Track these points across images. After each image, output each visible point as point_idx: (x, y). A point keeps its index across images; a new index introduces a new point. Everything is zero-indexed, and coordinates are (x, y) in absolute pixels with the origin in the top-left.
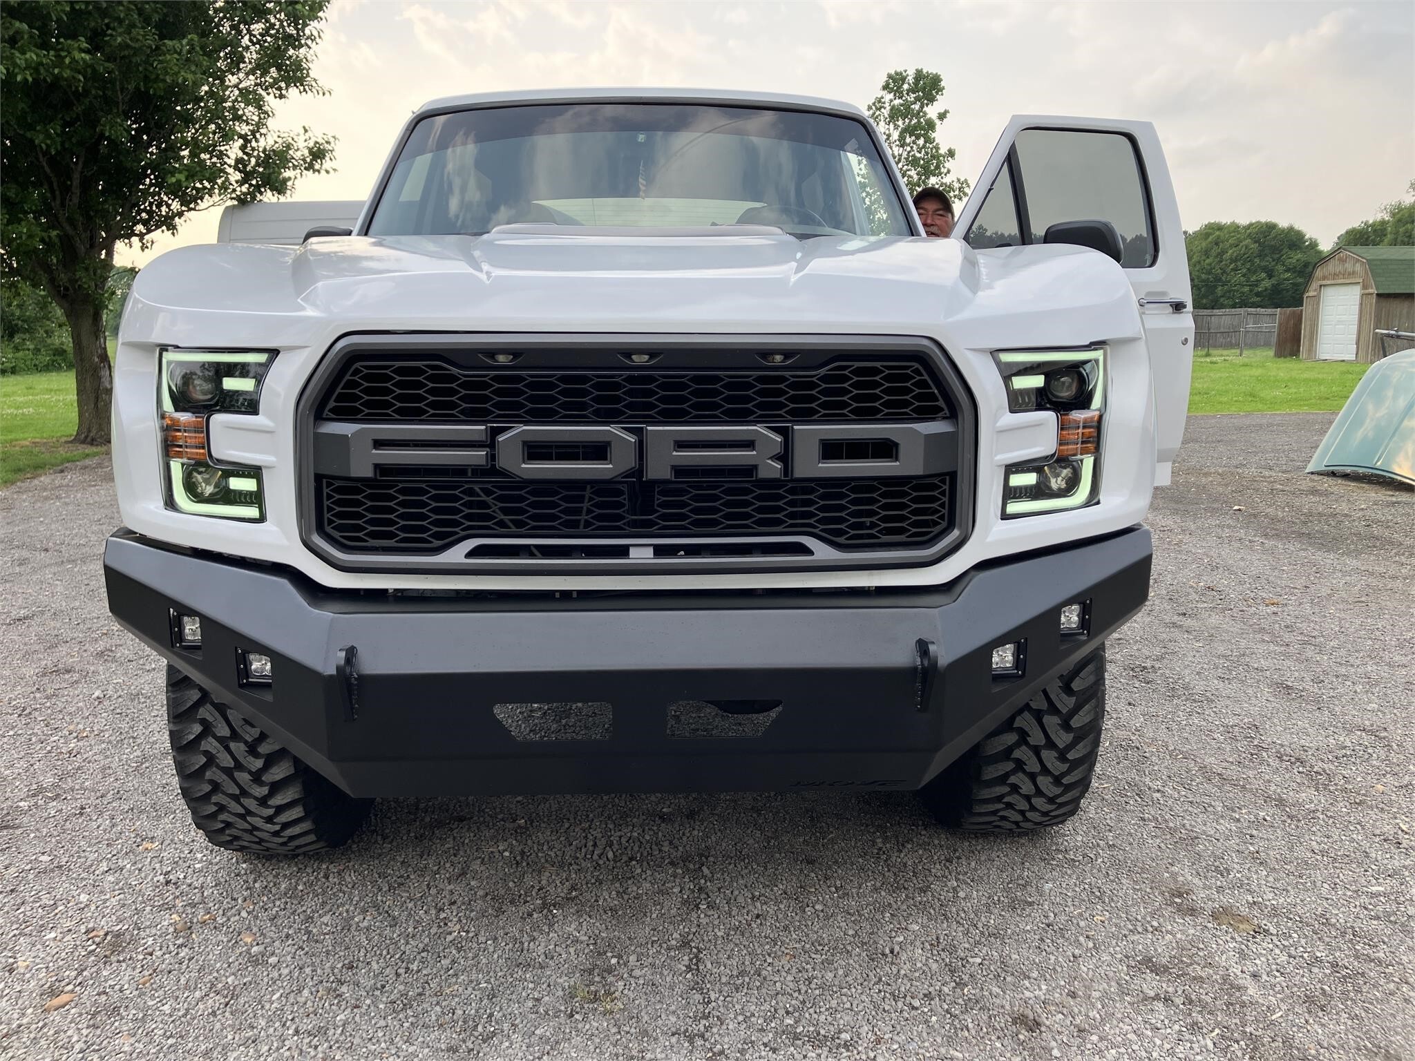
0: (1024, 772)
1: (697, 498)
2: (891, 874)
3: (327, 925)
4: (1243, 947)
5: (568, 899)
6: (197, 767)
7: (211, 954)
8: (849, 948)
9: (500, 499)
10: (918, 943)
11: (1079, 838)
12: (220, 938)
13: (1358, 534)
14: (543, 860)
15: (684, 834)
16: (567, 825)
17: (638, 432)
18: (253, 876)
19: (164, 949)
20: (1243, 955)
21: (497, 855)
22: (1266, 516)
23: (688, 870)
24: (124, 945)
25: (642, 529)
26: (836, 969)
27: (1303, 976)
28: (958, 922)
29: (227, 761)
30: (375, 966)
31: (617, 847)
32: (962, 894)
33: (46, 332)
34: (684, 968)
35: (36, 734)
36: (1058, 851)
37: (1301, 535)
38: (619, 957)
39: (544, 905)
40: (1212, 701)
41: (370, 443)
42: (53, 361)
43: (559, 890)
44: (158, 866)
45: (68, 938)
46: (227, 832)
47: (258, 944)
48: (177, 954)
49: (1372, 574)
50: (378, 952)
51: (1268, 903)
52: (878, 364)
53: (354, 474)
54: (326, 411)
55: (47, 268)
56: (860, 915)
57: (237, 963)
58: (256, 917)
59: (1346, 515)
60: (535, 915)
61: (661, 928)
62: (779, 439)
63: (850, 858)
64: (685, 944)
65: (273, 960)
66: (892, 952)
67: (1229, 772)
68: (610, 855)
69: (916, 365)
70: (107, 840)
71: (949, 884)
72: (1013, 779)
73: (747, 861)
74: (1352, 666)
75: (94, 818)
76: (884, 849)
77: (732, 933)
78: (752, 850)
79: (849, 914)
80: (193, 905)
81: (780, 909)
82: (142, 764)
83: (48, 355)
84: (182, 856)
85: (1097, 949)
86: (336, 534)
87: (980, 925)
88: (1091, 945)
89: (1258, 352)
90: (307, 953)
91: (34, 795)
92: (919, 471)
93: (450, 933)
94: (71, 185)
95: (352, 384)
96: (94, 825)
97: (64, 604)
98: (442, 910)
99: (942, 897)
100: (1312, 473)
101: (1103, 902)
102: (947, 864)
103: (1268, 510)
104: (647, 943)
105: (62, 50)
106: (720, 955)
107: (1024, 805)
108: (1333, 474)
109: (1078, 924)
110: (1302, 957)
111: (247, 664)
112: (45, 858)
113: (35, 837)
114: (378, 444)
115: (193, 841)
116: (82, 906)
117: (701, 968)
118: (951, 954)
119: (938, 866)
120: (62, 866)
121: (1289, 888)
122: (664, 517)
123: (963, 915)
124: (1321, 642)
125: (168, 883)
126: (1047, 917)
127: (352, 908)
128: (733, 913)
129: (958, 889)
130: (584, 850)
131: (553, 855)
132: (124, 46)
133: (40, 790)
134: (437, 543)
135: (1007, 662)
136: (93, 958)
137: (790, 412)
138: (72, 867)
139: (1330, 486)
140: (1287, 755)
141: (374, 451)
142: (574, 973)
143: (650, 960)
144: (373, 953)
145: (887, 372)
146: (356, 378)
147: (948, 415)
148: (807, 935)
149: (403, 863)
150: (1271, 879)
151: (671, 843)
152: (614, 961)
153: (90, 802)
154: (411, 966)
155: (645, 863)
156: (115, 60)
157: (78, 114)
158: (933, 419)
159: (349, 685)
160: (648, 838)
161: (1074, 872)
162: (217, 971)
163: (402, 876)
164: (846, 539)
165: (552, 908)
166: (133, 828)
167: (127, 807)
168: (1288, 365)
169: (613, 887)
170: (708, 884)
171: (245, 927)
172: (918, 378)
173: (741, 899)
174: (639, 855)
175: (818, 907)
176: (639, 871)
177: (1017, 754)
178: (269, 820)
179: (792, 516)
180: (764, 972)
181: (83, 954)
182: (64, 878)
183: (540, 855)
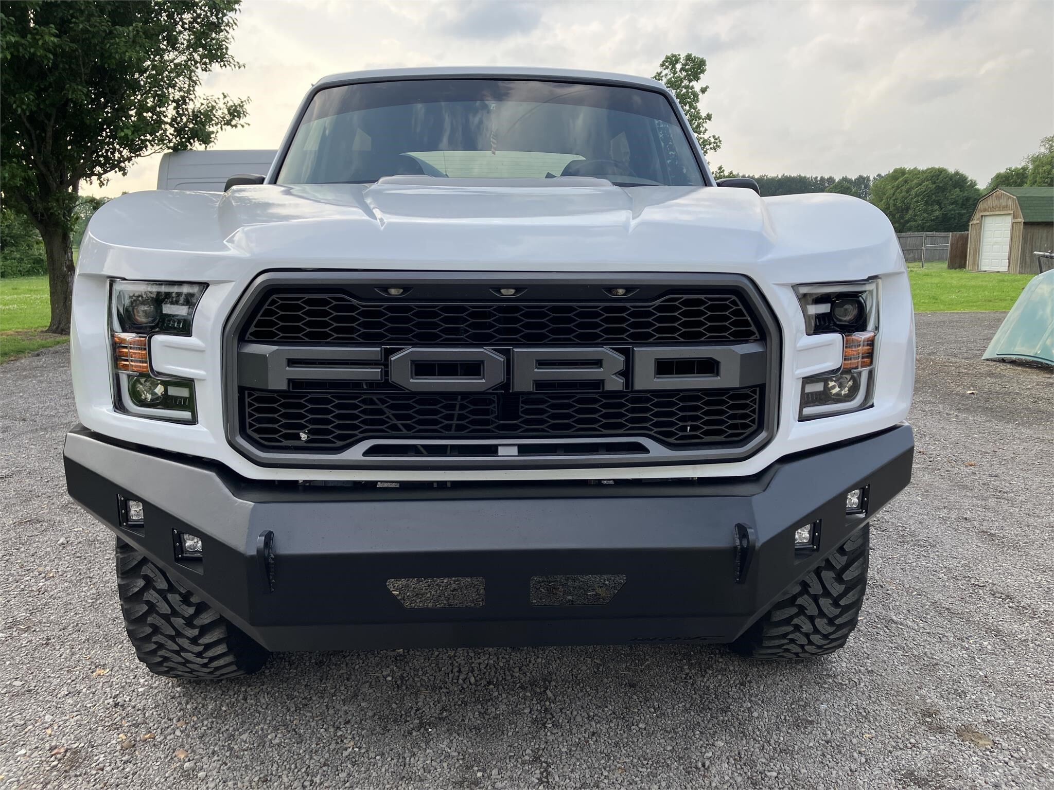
0: (805, 615)
1: (553, 406)
2: (697, 696)
3: (245, 742)
4: (984, 760)
5: (440, 719)
6: (141, 613)
7: (151, 770)
8: (669, 762)
9: (392, 407)
10: (724, 758)
11: (844, 665)
12: (158, 755)
13: (1028, 409)
14: (419, 684)
15: (530, 662)
16: (436, 653)
17: (506, 353)
18: (185, 699)
19: (113, 765)
20: (984, 768)
21: (381, 679)
22: (957, 394)
23: (535, 693)
24: (80, 761)
25: (508, 431)
26: (660, 782)
27: (1033, 785)
28: (754, 739)
29: (164, 609)
30: (285, 779)
31: (477, 673)
32: (755, 714)
33: (28, 246)
34: (537, 781)
35: (12, 575)
36: (829, 676)
37: (985, 410)
38: (484, 770)
39: (421, 725)
40: (935, 546)
41: (285, 362)
42: (33, 268)
43: (433, 711)
44: (108, 690)
45: (36, 754)
46: (165, 664)
47: (189, 760)
48: (124, 769)
49: (1043, 441)
50: (288, 766)
51: (999, 721)
52: (702, 297)
53: (271, 387)
54: (248, 335)
55: (28, 200)
56: (676, 733)
57: (172, 777)
58: (188, 736)
59: (1017, 394)
60: (414, 734)
61: (516, 744)
62: (622, 358)
63: (664, 683)
64: (536, 759)
65: (202, 774)
66: (703, 765)
67: (955, 607)
68: (473, 680)
69: (734, 298)
70: (68, 667)
71: (745, 705)
72: (796, 621)
73: (582, 685)
74: (1038, 516)
75: (58, 648)
76: (690, 675)
77: (574, 749)
78: (585, 675)
79: (667, 731)
80: (136, 725)
81: (610, 727)
82: (97, 600)
83: (29, 263)
84: (128, 681)
85: (869, 764)
86: (256, 436)
87: (772, 742)
88: (863, 760)
89: (934, 264)
90: (229, 768)
91: (10, 628)
92: (736, 384)
93: (346, 749)
94: (45, 136)
95: (268, 313)
96: (58, 654)
97: (37, 465)
98: (339, 728)
99: (740, 717)
100: (987, 360)
101: (869, 721)
102: (742, 687)
103: (957, 390)
104: (505, 758)
105: (37, 34)
106: (565, 769)
107: (803, 641)
108: (1003, 361)
109: (851, 741)
110: (1031, 768)
111: (182, 542)
112: (18, 683)
113: (10, 664)
114: (292, 362)
115: (137, 667)
116: (47, 725)
117: (550, 780)
118: (751, 768)
119: (734, 689)
120: (30, 691)
121: (1014, 708)
122: (527, 422)
123: (758, 733)
124: (1012, 497)
125: (116, 705)
126: (825, 735)
127: (266, 727)
128: (573, 732)
129: (753, 710)
130: (451, 675)
131: (427, 680)
132: (85, 31)
133: (15, 623)
134: (339, 443)
135: (804, 538)
136: (55, 773)
137: (632, 336)
138: (39, 691)
139: (1002, 370)
140: (999, 593)
141: (288, 368)
142: (447, 785)
143: (509, 773)
144: (283, 767)
145: (710, 303)
146: (272, 307)
147: (759, 338)
148: (634, 751)
149: (306, 686)
150: (998, 700)
151: (520, 669)
152: (479, 774)
153: (54, 633)
154: (315, 780)
155: (501, 687)
156: (78, 41)
157: (50, 83)
158: (747, 342)
159: (267, 565)
160: (501, 664)
161: (843, 694)
162: (156, 785)
163: (306, 698)
164: (676, 439)
165: (427, 727)
166: (88, 656)
167: (84, 638)
168: (958, 275)
169: (475, 709)
170: (552, 705)
171: (178, 745)
172: (735, 308)
173: (579, 719)
174: (495, 680)
175: (641, 725)
176: (496, 694)
177: (799, 601)
178: (199, 655)
179: (633, 420)
180: (602, 785)
181: (47, 769)
182: (33, 701)
183: (416, 679)
